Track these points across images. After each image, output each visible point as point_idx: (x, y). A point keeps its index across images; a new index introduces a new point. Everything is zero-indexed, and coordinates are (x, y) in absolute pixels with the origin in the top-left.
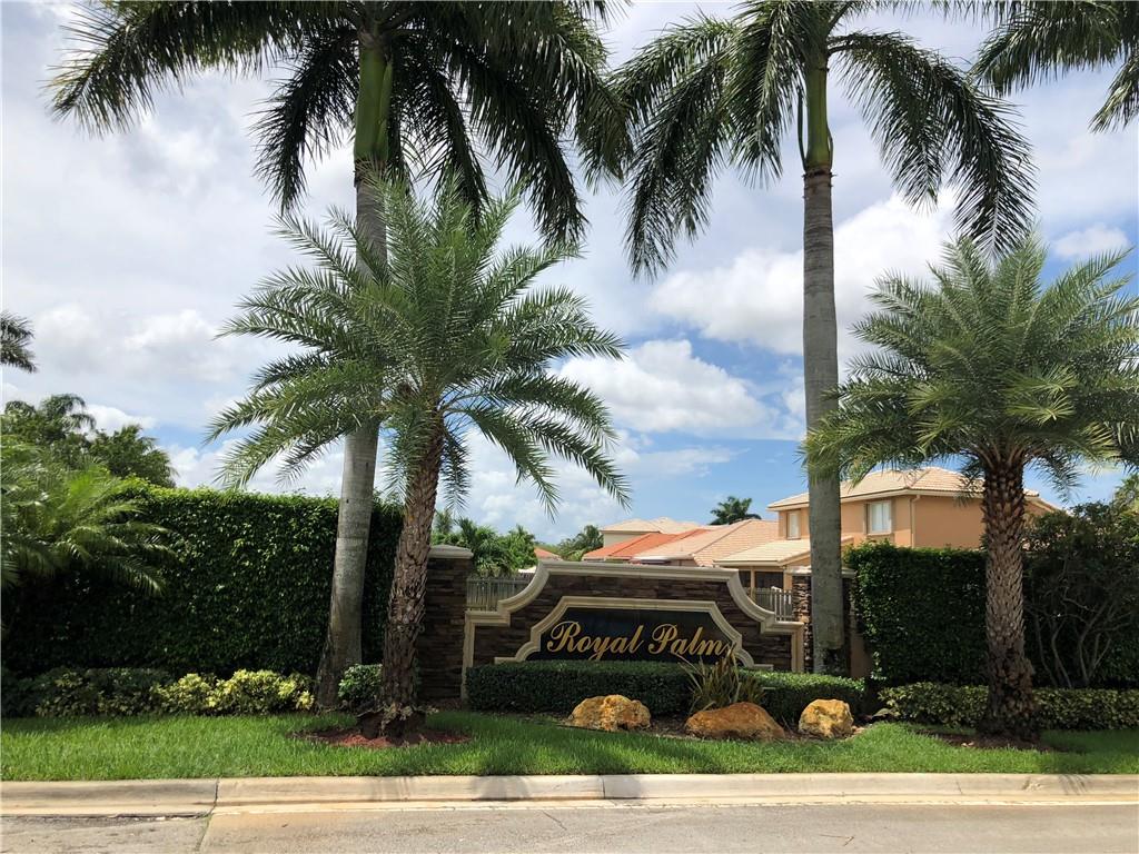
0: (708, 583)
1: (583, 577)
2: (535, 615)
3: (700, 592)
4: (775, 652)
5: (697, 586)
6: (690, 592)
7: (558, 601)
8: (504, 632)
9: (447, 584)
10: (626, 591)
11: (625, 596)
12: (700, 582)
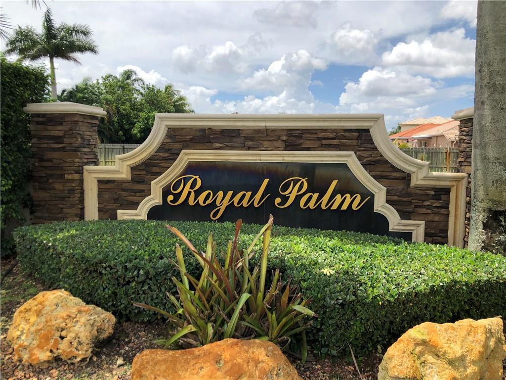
0: (346, 131)
1: (203, 130)
2: (154, 170)
3: (336, 142)
4: (428, 207)
5: (331, 136)
6: (324, 142)
7: (178, 155)
8: (124, 186)
9: (58, 139)
10: (250, 143)
11: (249, 149)
12: (335, 131)
